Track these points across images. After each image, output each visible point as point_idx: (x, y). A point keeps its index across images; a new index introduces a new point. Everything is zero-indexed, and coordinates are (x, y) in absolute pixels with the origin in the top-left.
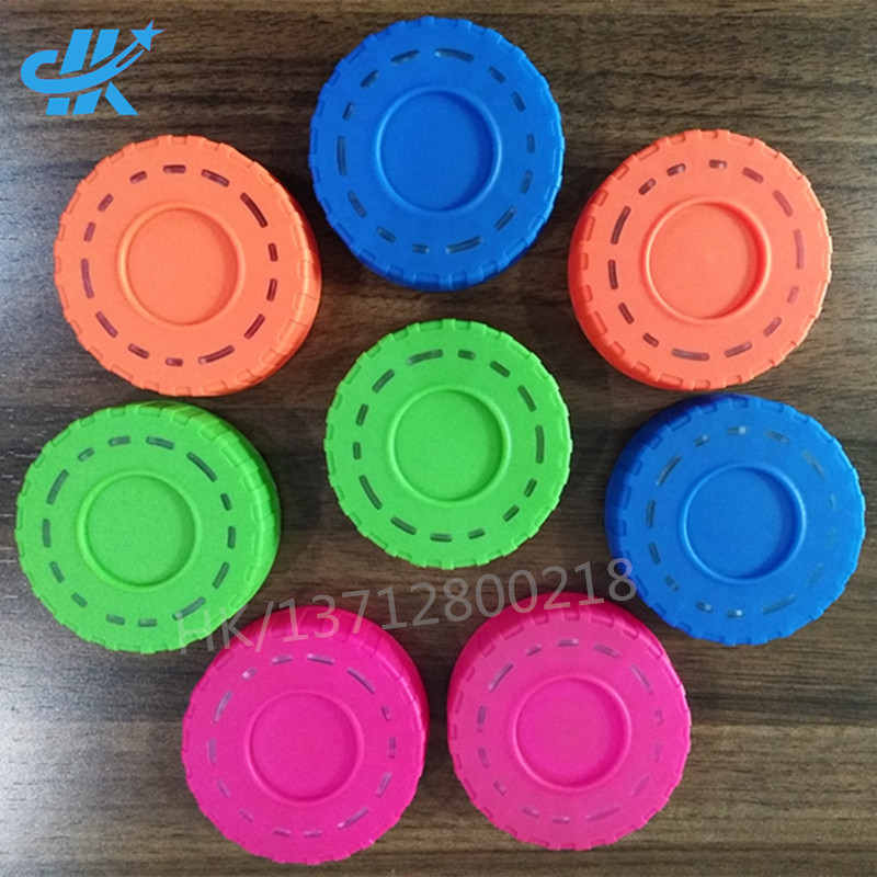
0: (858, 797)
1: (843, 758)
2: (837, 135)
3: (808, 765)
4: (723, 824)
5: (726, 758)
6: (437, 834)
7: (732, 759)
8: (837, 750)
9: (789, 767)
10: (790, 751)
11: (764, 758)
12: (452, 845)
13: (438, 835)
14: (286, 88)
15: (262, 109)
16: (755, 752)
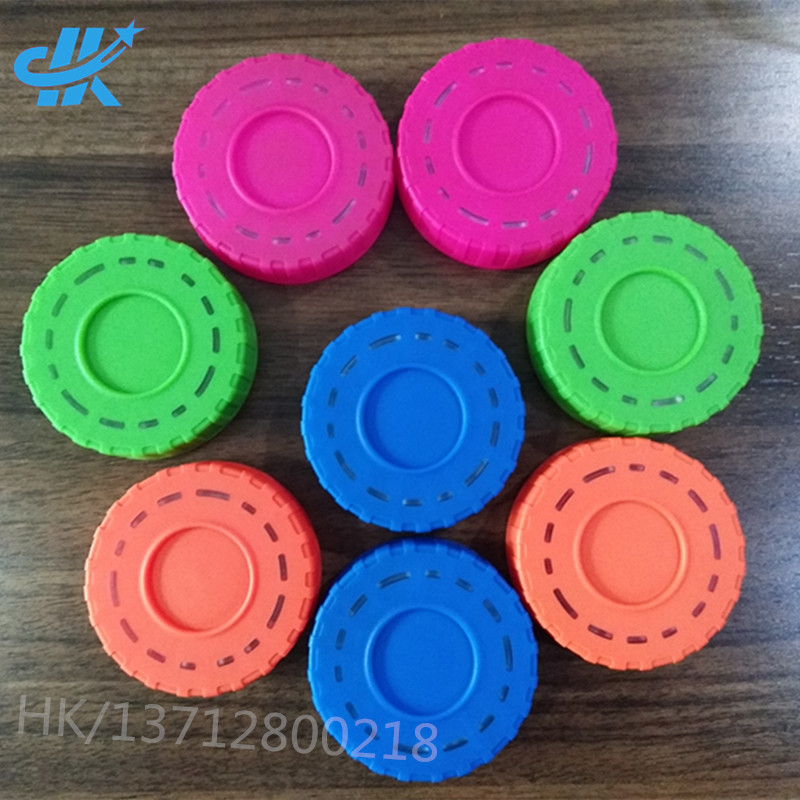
0: (20, 92)
1: (36, 127)
2: (58, 688)
3: (68, 120)
4: (144, 65)
5: (142, 124)
6: (404, 50)
7: (136, 124)
8: (41, 134)
9: (85, 117)
10: (83, 132)
11: (108, 125)
12: (389, 40)
13: (402, 48)
14: (557, 716)
15: (577, 697)
16: (116, 130)
